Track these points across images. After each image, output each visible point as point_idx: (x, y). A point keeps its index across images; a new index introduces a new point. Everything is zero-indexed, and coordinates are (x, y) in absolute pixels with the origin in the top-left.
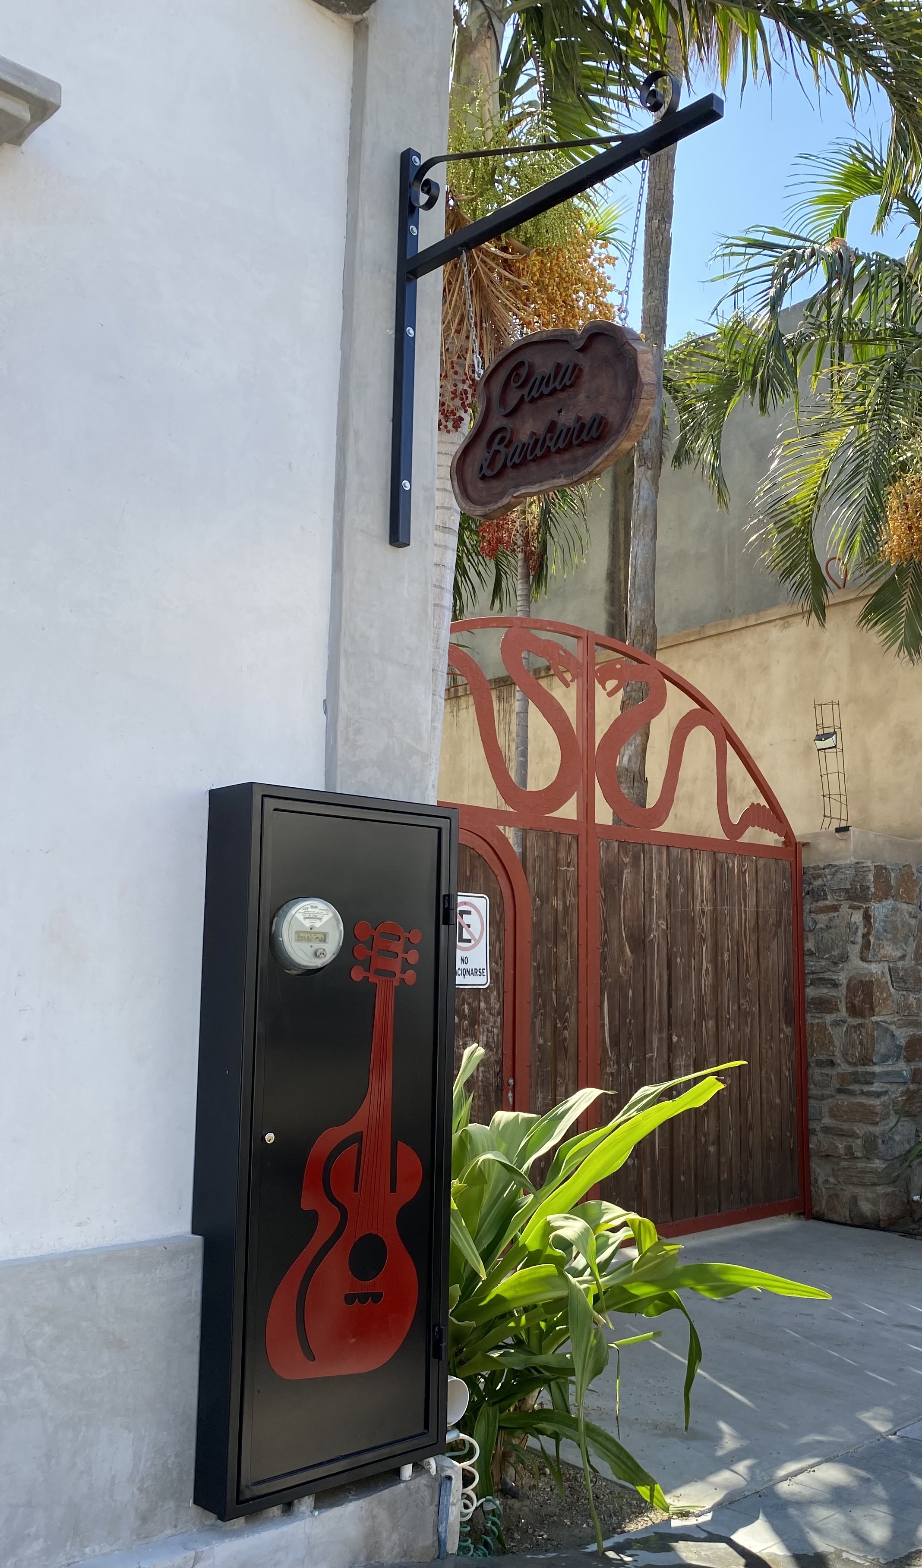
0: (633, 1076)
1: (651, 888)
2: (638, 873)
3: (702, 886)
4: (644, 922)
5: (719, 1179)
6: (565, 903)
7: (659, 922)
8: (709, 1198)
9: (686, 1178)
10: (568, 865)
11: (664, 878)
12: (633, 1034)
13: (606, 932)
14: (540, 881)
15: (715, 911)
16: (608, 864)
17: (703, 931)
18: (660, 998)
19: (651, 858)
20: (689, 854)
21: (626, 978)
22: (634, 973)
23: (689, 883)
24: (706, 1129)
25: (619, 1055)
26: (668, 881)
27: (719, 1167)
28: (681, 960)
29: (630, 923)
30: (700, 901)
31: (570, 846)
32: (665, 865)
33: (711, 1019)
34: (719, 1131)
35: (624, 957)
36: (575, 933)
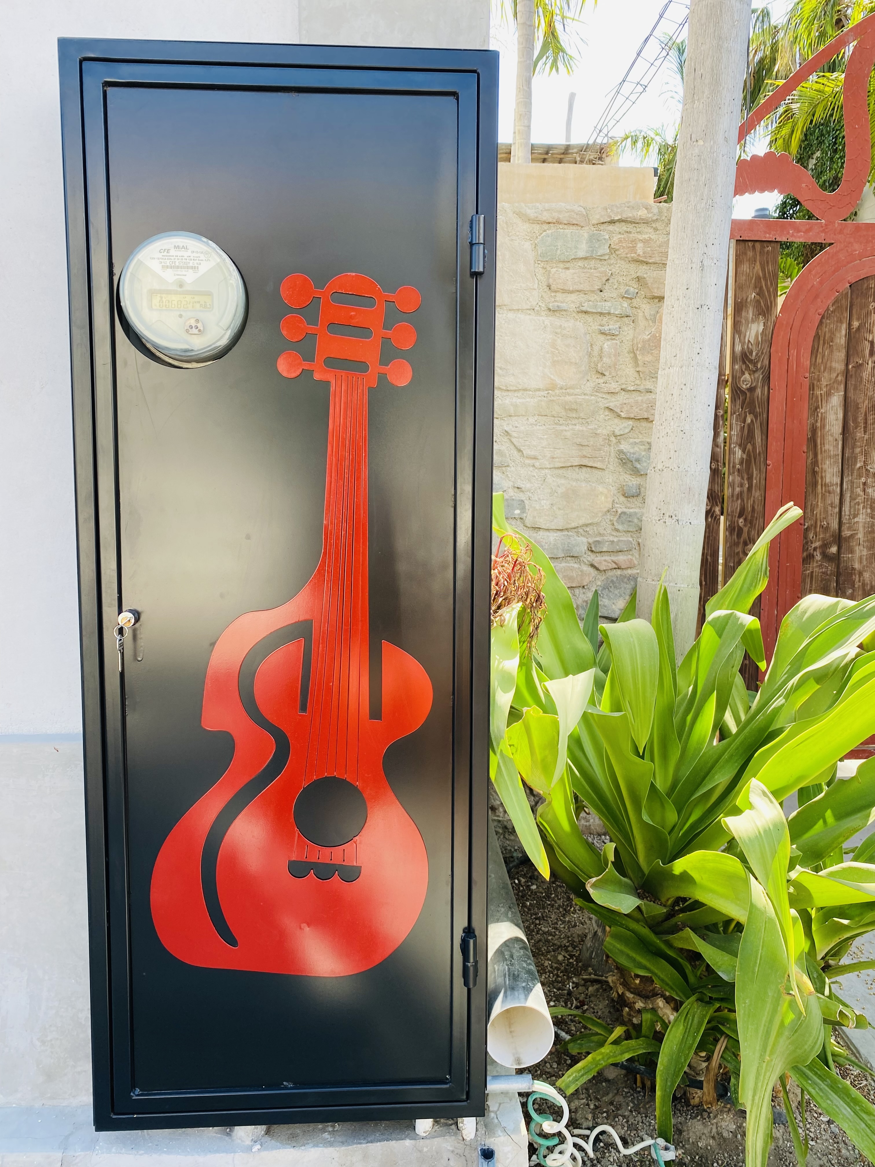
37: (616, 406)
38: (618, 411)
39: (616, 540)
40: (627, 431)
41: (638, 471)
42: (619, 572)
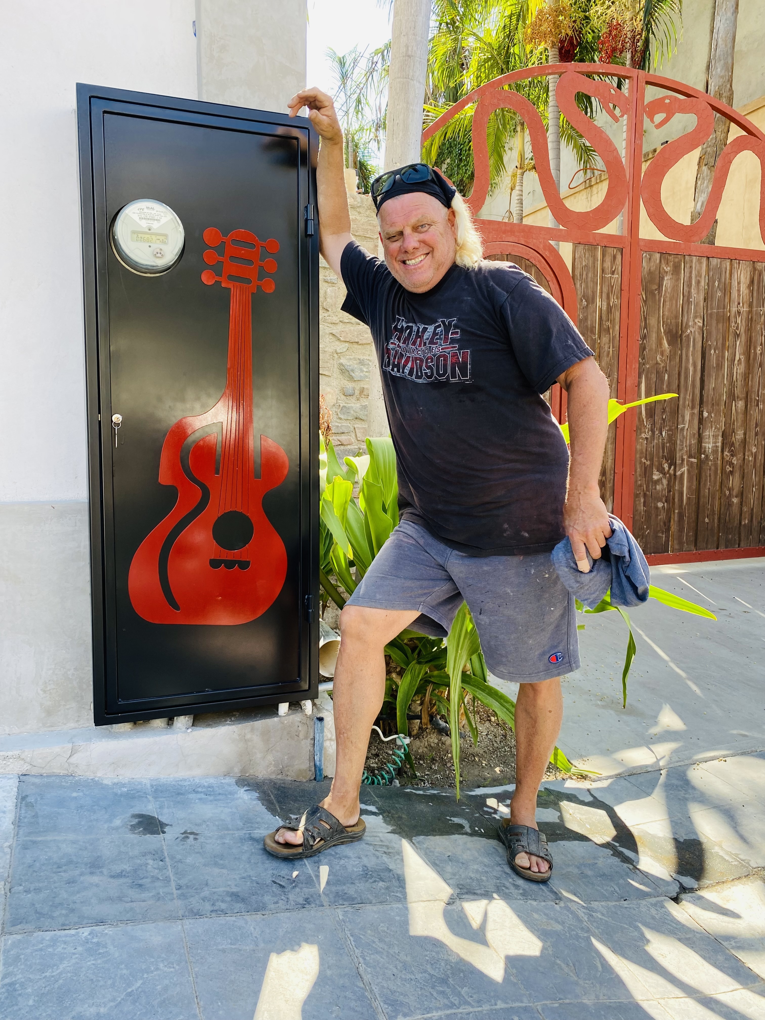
0: (665, 441)
1: (689, 292)
2: (678, 279)
3: (739, 291)
4: (682, 321)
5: (740, 523)
6: (608, 304)
7: (696, 321)
8: (730, 536)
9: (709, 520)
10: (613, 273)
11: (702, 283)
12: (667, 409)
13: (646, 327)
14: (587, 287)
15: (750, 312)
16: (650, 272)
17: (737, 328)
18: (693, 381)
19: (691, 267)
20: (728, 264)
21: (662, 365)
22: (670, 362)
23: (726, 289)
24: (731, 485)
25: (654, 424)
26: (706, 287)
27: (741, 515)
28: (715, 352)
29: (669, 321)
30: (736, 303)
31: (615, 257)
32: (704, 274)
33: (741, 400)
34: (743, 487)
35: (661, 348)
36: (617, 327)
37: (337, 332)
38: (339, 336)
39: (340, 425)
40: (345, 350)
41: (353, 378)
42: (342, 447)
